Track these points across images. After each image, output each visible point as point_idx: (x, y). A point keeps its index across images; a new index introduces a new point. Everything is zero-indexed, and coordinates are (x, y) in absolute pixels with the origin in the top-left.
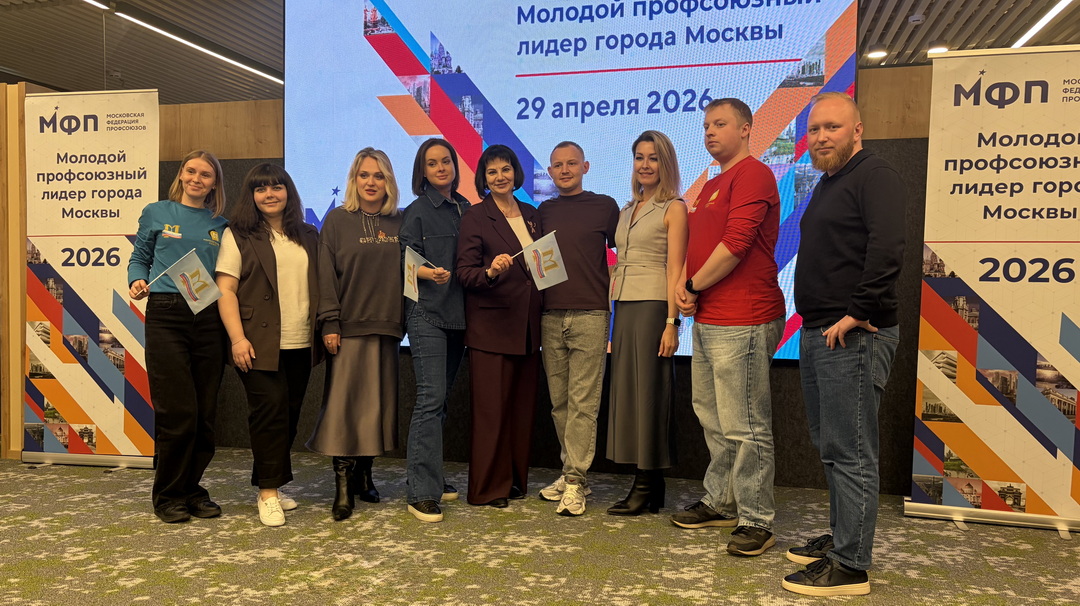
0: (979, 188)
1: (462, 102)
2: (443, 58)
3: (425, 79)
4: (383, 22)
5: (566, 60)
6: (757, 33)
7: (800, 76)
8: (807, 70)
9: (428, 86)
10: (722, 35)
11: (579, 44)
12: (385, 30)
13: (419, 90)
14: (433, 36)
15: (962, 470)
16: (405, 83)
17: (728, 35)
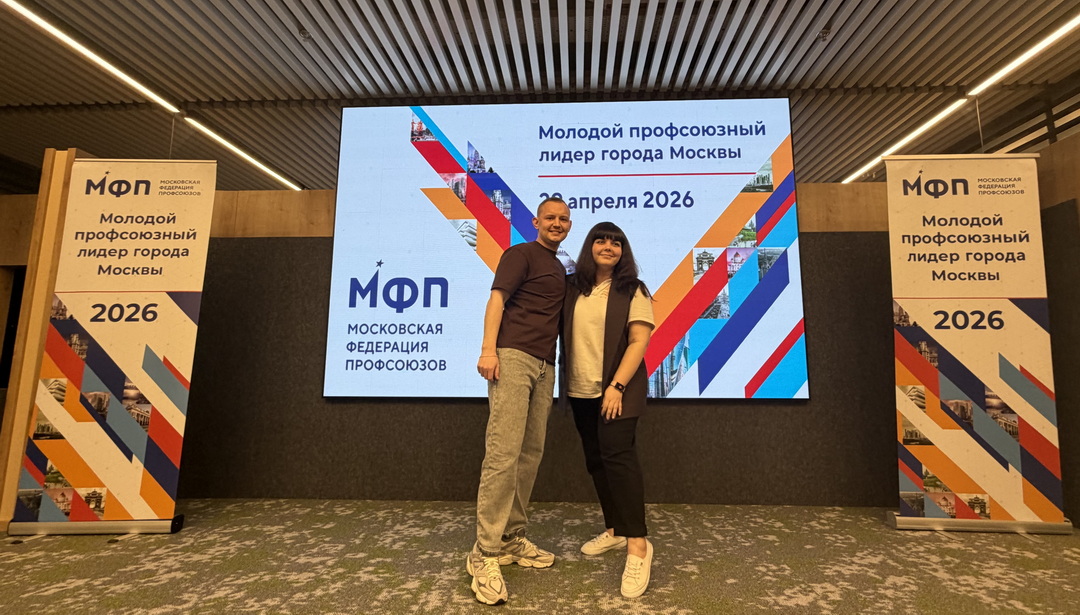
0: (927, 258)
1: (493, 195)
3: (463, 176)
7: (756, 185)
8: (761, 181)
9: (465, 181)
13: (457, 185)
14: (469, 145)
15: (937, 486)
16: (445, 179)
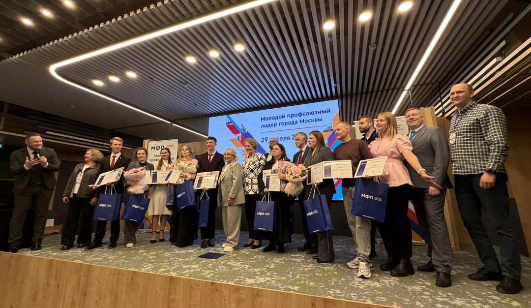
2: (244, 130)
3: (240, 134)
4: (231, 122)
5: (272, 128)
6: (316, 120)
10: (308, 121)
11: (275, 125)
12: (231, 124)
17: (310, 121)
